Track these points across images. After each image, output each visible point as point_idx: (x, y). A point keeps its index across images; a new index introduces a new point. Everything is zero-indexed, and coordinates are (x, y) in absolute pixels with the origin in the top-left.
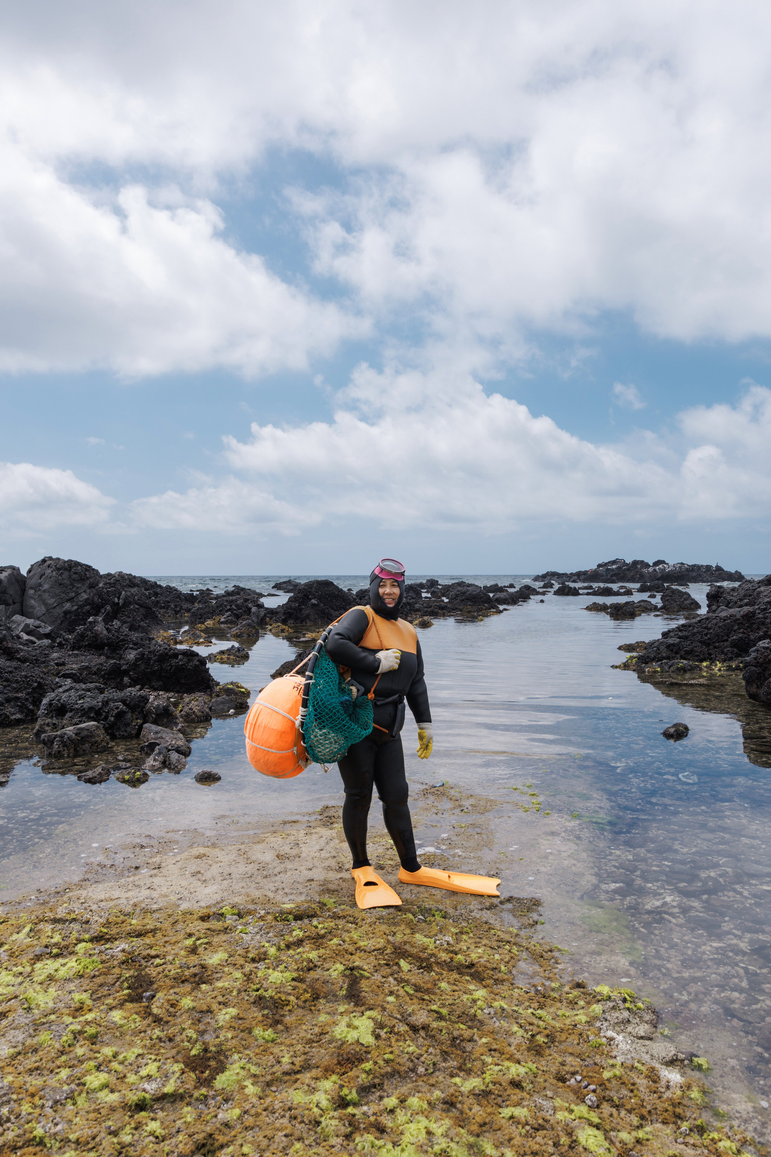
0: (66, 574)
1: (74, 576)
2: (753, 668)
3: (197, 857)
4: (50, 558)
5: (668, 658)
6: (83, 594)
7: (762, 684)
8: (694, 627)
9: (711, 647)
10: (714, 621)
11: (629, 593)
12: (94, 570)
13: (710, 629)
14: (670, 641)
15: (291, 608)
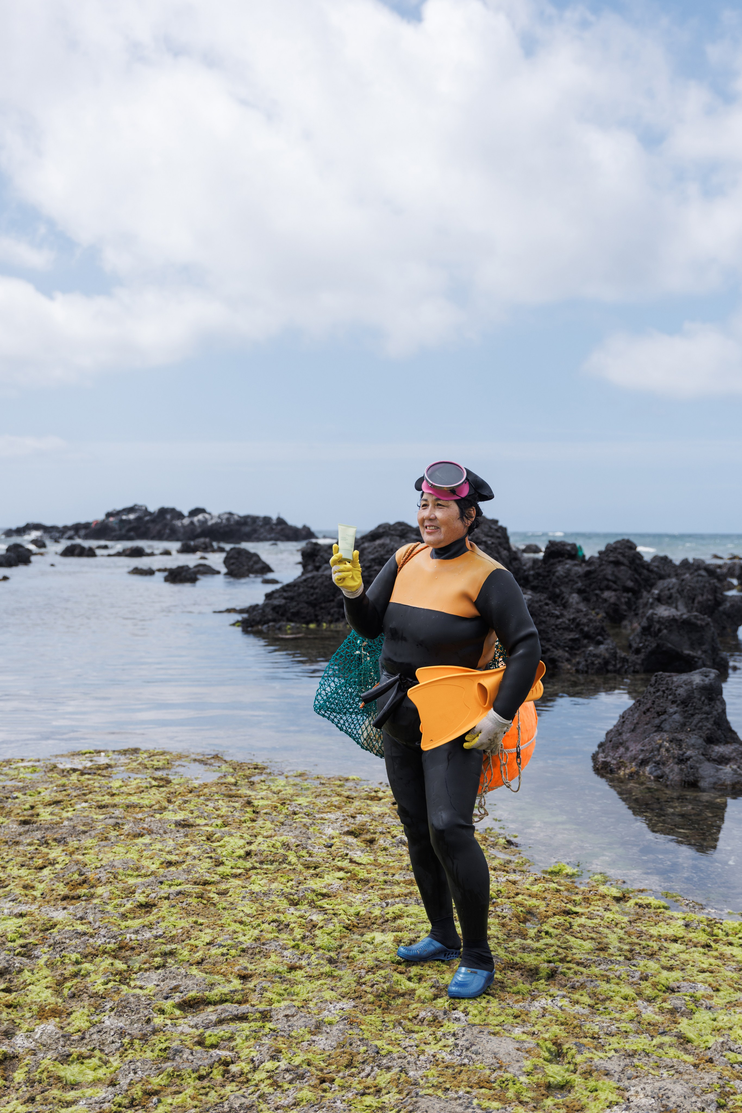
5: (274, 620)
8: (299, 587)
9: (317, 608)
10: (320, 580)
14: (276, 602)
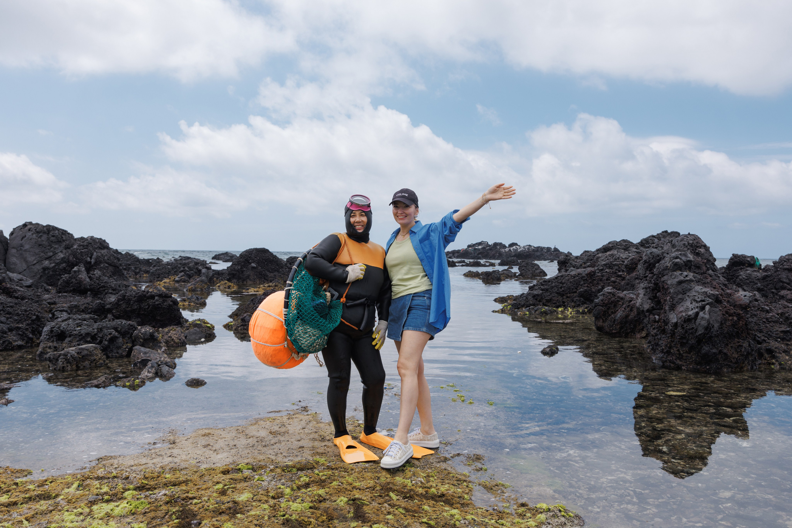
0: (45, 237)
1: (52, 238)
2: (601, 308)
3: (204, 435)
4: (31, 223)
5: (534, 305)
6: (60, 254)
7: (606, 319)
9: (565, 297)
10: (567, 278)
11: (493, 265)
12: (69, 234)
13: (564, 283)
14: (535, 292)
15: (235, 270)
